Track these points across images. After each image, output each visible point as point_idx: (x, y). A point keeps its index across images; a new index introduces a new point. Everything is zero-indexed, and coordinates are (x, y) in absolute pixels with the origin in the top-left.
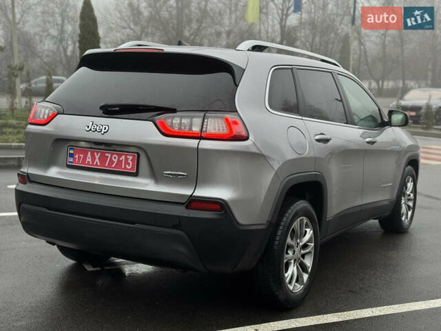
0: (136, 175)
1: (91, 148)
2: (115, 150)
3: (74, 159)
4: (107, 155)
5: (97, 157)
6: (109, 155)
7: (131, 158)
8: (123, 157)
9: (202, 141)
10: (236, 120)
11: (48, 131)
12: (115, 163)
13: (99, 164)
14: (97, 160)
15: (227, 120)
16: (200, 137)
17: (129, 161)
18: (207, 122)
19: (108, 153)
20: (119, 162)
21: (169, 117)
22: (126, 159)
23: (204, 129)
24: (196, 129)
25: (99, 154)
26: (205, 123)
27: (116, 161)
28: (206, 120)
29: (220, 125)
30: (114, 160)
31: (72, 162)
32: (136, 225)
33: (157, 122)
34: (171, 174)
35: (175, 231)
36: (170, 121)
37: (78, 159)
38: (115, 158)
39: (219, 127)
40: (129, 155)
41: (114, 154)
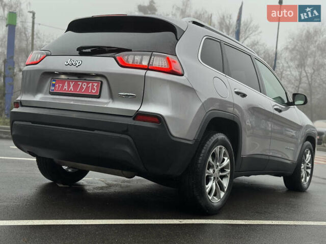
0: (99, 97)
1: (68, 79)
2: (85, 80)
3: (55, 88)
4: (79, 83)
5: (72, 85)
6: (81, 83)
7: (96, 84)
8: (90, 84)
9: (148, 71)
10: (175, 60)
13: (72, 90)
14: (71, 87)
15: (168, 58)
16: (147, 68)
17: (95, 87)
18: (154, 58)
20: (87, 88)
21: (126, 55)
22: (93, 86)
23: (151, 63)
24: (145, 63)
26: (152, 59)
27: (85, 87)
28: (153, 57)
29: (163, 62)
31: (53, 90)
32: (96, 132)
33: (117, 58)
34: (124, 95)
35: (123, 136)
36: (126, 57)
38: (85, 85)
39: (162, 63)
40: (95, 83)
41: (85, 82)
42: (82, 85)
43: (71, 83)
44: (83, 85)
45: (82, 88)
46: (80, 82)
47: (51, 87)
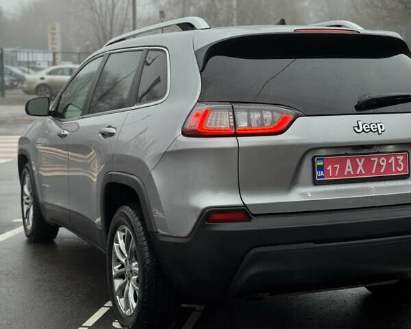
4: (373, 159)
5: (360, 164)
6: (376, 159)
11: (282, 141)
12: (384, 167)
14: (360, 168)
19: (373, 157)
25: (363, 160)
27: (384, 164)
30: (382, 164)
31: (322, 177)
37: (332, 170)
38: (383, 161)
42: (378, 162)
43: (358, 160)
44: (381, 162)
45: (379, 166)
46: (375, 157)
47: (317, 172)
